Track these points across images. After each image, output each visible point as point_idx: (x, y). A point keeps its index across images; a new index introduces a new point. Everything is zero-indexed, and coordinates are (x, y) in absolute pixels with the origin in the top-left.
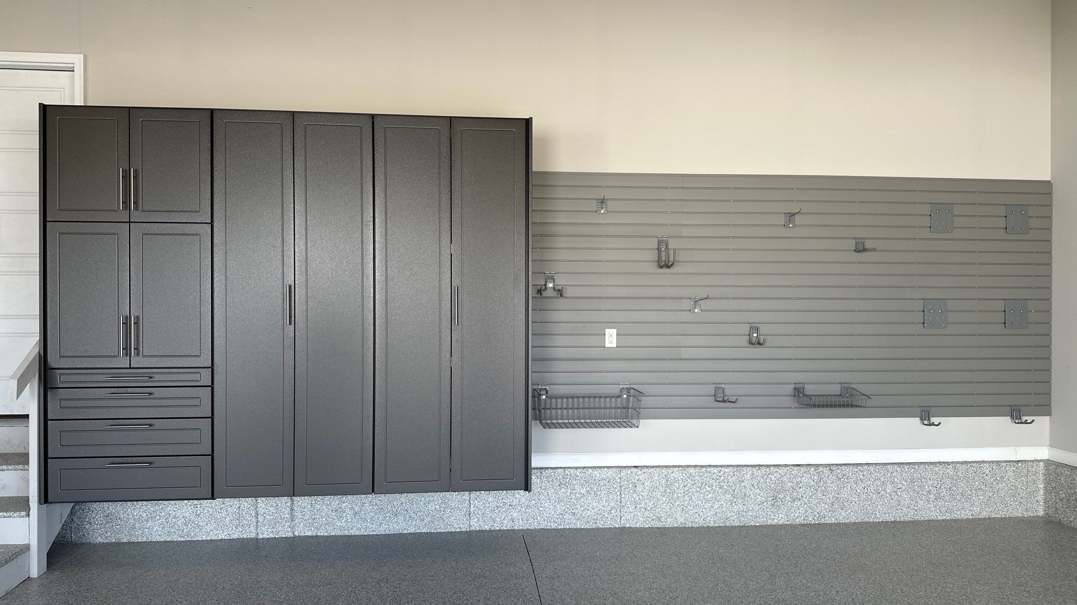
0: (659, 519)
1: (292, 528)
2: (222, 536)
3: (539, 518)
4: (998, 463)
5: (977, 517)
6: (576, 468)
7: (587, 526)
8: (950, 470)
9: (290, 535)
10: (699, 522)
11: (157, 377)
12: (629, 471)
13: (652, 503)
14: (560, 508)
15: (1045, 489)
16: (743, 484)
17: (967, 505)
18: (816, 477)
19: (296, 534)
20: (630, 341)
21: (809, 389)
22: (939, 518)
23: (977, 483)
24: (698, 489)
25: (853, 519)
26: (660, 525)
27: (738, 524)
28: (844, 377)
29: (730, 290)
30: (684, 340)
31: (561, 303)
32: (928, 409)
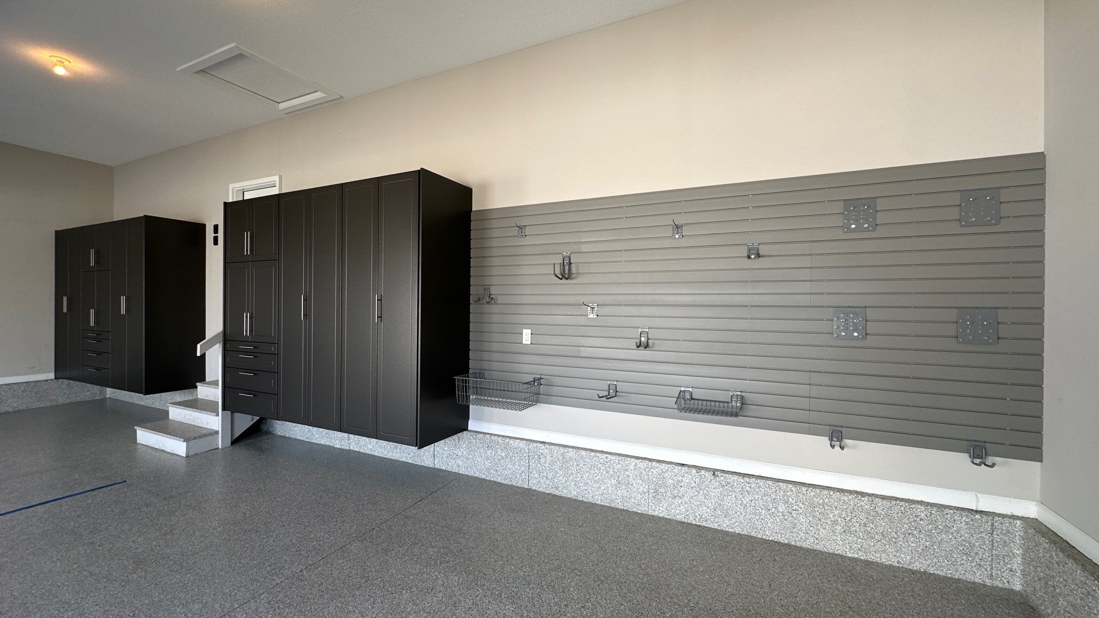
0: (557, 488)
4: (941, 507)
8: (865, 503)
9: (348, 448)
11: (258, 347)
12: (535, 445)
13: (552, 474)
14: (488, 464)
16: (627, 473)
17: (890, 549)
20: (541, 339)
21: (697, 394)
25: (739, 530)
26: (557, 493)
28: (736, 385)
29: (621, 298)
30: (583, 341)
31: (494, 308)
32: (840, 429)
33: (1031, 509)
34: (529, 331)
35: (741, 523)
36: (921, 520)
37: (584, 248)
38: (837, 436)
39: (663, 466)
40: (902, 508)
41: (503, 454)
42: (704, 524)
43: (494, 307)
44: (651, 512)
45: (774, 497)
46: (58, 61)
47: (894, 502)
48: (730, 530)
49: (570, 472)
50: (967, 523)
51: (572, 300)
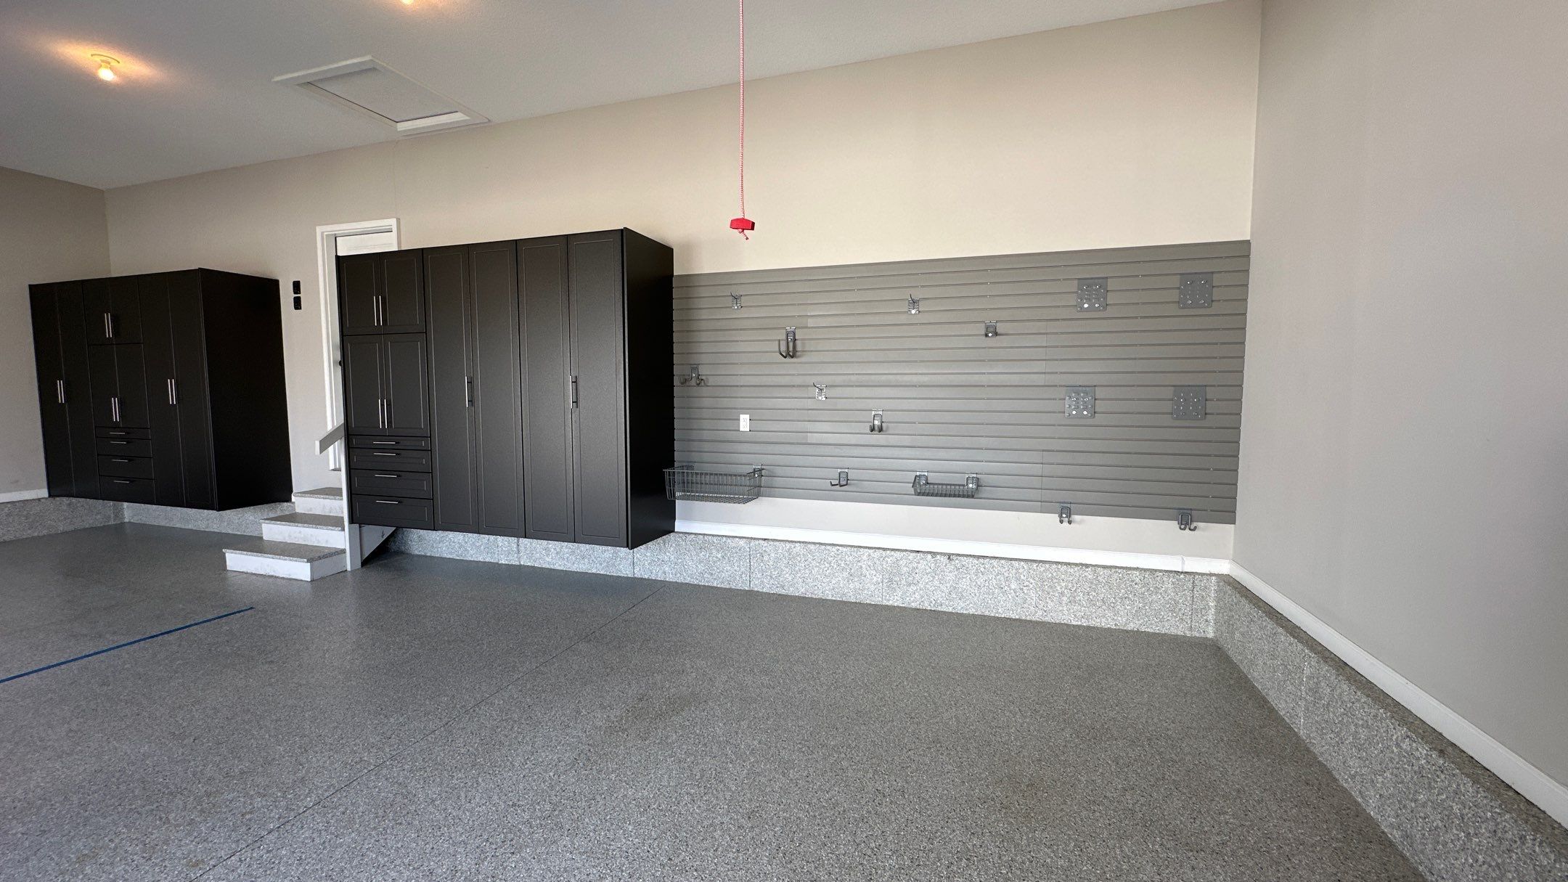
0: (783, 587)
1: (519, 559)
4: (1153, 571)
5: (1122, 628)
6: (713, 536)
7: (723, 586)
8: (1089, 573)
9: (517, 563)
10: (819, 594)
11: (401, 442)
12: (757, 542)
13: (777, 572)
14: (701, 567)
15: (1218, 608)
16: (859, 564)
17: (1109, 614)
18: (933, 565)
19: (522, 563)
20: (761, 425)
21: (933, 478)
22: (1074, 623)
23: (1122, 591)
24: (818, 564)
25: (972, 611)
26: (783, 592)
27: (854, 600)
28: (970, 467)
29: (853, 378)
30: (810, 426)
31: (704, 391)
32: (1069, 505)
33: (1223, 567)
34: (747, 417)
35: (975, 604)
36: (1136, 584)
37: (811, 322)
38: (1066, 512)
39: (898, 554)
40: (1121, 575)
41: (719, 556)
42: (939, 609)
43: (705, 389)
44: (885, 603)
45: (1006, 575)
46: (103, 61)
47: (1113, 570)
48: (965, 612)
49: (797, 569)
50: (1173, 583)
51: (798, 380)
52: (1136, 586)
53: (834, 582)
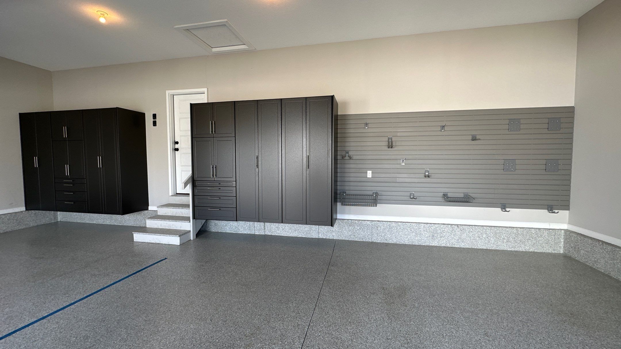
0: (386, 240)
1: (265, 232)
2: (246, 233)
3: (342, 236)
4: (539, 229)
5: (527, 251)
6: (356, 220)
7: (359, 240)
8: (515, 231)
9: (264, 234)
10: (402, 242)
11: (221, 184)
12: (375, 222)
13: (384, 234)
14: (350, 233)
15: (564, 242)
16: (420, 230)
17: (523, 246)
18: (451, 229)
19: (266, 234)
20: (377, 175)
21: (449, 195)
22: (509, 250)
23: (528, 237)
24: (402, 230)
25: (468, 247)
26: (386, 242)
27: (418, 244)
28: (466, 191)
29: (416, 156)
30: (398, 175)
32: (505, 205)
33: (565, 226)
34: (371, 172)
35: (468, 244)
37: (399, 134)
38: (504, 208)
39: (436, 226)
40: (527, 231)
41: (358, 228)
42: (454, 246)
43: (351, 160)
44: (431, 245)
45: (481, 232)
46: (101, 14)
47: (524, 229)
48: (464, 247)
49: (393, 232)
50: (547, 233)
51: (393, 157)
52: (533, 235)
53: (409, 237)
